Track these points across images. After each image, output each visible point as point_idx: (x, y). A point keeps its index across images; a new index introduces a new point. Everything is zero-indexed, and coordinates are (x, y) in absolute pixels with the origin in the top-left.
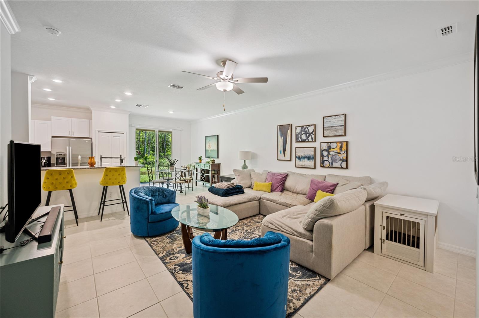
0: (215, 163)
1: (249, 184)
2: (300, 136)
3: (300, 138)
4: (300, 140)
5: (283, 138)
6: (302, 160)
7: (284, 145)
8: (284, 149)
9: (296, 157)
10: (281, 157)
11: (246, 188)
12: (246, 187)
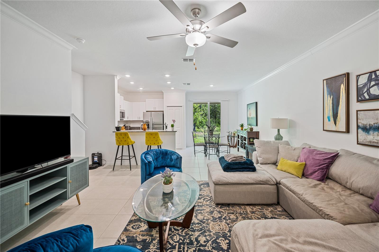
0: (253, 131)
1: (273, 160)
2: (366, 90)
3: (366, 95)
4: (367, 97)
5: (332, 97)
6: (371, 132)
7: (335, 107)
8: (335, 113)
9: (358, 127)
10: (330, 126)
11: (269, 164)
12: (269, 162)
